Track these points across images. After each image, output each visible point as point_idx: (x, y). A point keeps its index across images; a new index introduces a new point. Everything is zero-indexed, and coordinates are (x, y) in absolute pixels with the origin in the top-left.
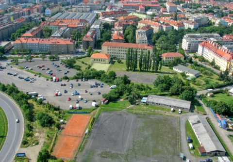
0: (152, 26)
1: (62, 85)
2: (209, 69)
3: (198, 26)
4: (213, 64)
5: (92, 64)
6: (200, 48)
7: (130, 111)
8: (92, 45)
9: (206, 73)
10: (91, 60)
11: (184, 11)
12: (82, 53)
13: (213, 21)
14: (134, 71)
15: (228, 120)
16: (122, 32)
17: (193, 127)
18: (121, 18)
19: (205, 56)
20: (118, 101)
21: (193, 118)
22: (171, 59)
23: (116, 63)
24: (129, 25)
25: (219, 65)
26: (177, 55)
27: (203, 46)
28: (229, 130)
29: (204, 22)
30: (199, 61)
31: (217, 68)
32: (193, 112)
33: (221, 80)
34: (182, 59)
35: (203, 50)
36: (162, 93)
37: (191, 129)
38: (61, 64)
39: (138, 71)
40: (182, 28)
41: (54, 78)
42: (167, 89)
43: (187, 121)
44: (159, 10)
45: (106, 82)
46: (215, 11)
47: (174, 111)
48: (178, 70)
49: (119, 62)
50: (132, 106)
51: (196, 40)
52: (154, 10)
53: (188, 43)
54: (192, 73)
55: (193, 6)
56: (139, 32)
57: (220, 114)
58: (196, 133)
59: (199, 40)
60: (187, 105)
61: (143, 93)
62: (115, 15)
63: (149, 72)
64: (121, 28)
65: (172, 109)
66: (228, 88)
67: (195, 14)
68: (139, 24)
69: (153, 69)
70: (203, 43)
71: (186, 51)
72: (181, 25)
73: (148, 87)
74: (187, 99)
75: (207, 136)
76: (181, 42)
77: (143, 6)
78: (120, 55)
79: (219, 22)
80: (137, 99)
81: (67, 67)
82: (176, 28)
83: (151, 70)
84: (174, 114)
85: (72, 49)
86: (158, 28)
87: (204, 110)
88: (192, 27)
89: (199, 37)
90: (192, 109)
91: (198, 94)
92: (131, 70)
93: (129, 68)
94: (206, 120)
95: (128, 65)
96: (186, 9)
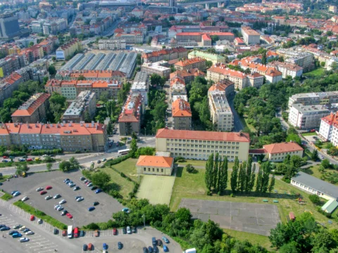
0: (230, 79)
3: (301, 72)
5: (141, 177)
8: (136, 128)
10: (139, 169)
12: (120, 147)
13: (321, 60)
16: (185, 98)
18: (179, 65)
19: (334, 141)
22: (281, 156)
23: (185, 171)
24: (193, 78)
27: (332, 123)
29: (308, 62)
38: (83, 179)
40: (279, 79)
53: (300, 116)
56: (214, 96)
62: (168, 56)
64: (182, 87)
68: (208, 73)
72: (275, 73)
78: (190, 152)
81: (94, 189)
82: (270, 79)
85: (101, 142)
86: (241, 81)
88: (293, 74)
93: (213, 188)
95: (210, 185)
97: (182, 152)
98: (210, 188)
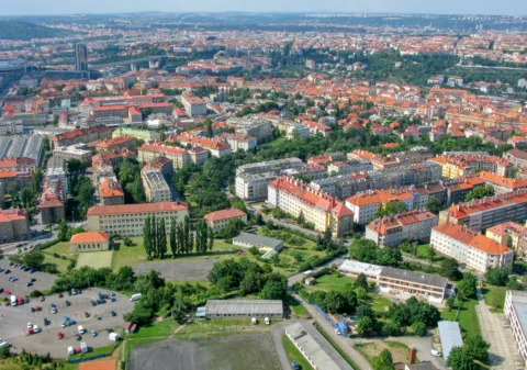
0: (167, 156)
1: (33, 310)
2: (297, 232)
3: (255, 142)
4: (301, 220)
5: (76, 256)
6: (272, 192)
7: (181, 337)
8: (61, 214)
9: (293, 242)
10: (72, 248)
11: (220, 110)
12: (45, 234)
13: (281, 128)
14: (163, 257)
15: (348, 319)
16: (115, 179)
17: (296, 344)
18: (101, 146)
19: (283, 206)
20: (155, 323)
21: (292, 329)
22: (224, 223)
23: (123, 246)
24: (121, 159)
25: (312, 221)
26: (234, 213)
27: (277, 188)
28: (353, 337)
29: (266, 131)
30: (275, 217)
31: (310, 227)
32: (289, 318)
33: (320, 250)
34: (244, 219)
35: (278, 195)
36: (229, 294)
37: (294, 346)
38: (12, 264)
39: (170, 256)
40: (227, 152)
41: (13, 298)
42: (235, 285)
43: (285, 337)
44: (169, 112)
45: (119, 289)
46: (280, 104)
47: (257, 322)
48: (242, 243)
49: (129, 244)
50: (181, 327)
51: (260, 178)
52: (160, 115)
53: (247, 185)
54: (269, 245)
55: (235, 97)
56: (148, 175)
57: (333, 313)
58: (303, 353)
59: (267, 175)
60: (276, 307)
61: (193, 299)
62: (85, 138)
63: (192, 255)
64: (109, 169)
65: (254, 320)
66: (336, 262)
67: (245, 117)
68: (140, 152)
69: (198, 249)
70: (275, 182)
71: (246, 200)
72: (222, 146)
73: (200, 287)
74: (274, 297)
75: (322, 354)
76: (233, 181)
77: (136, 108)
78: (126, 228)
79: (294, 130)
80: (187, 312)
81: (27, 270)
82: (216, 153)
83: (194, 251)
84: (258, 328)
85: (23, 229)
86: (180, 159)
87: (307, 312)
88: (245, 146)
89: (265, 170)
90: (287, 314)
91: (290, 284)
92: (155, 257)
93: (153, 254)
94: (314, 327)
95: (150, 249)
96: (225, 106)
97: (117, 229)
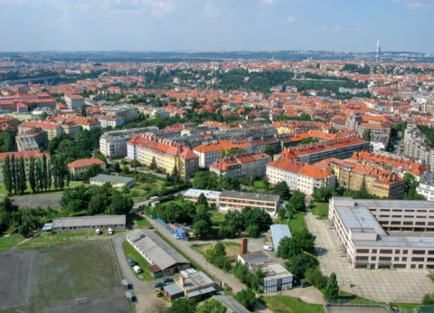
0: (44, 129)
2: (150, 175)
3: (122, 122)
4: (153, 166)
6: (130, 148)
7: (23, 248)
9: (144, 180)
11: (96, 105)
13: (145, 112)
14: (23, 194)
15: (188, 228)
17: (135, 247)
19: (139, 158)
21: (131, 236)
22: (85, 169)
25: (164, 167)
26: (94, 161)
27: (135, 144)
28: (190, 239)
29: (133, 114)
30: (132, 166)
31: (161, 171)
32: (132, 228)
33: (169, 185)
34: (104, 167)
35: (135, 150)
36: (77, 213)
37: (133, 248)
39: (29, 193)
40: (97, 126)
42: (83, 207)
43: (126, 241)
44: (53, 107)
46: (148, 101)
47: (101, 233)
48: (97, 182)
50: (27, 240)
51: (121, 138)
52: (45, 108)
53: (109, 144)
54: (121, 182)
55: (111, 97)
56: (21, 139)
57: (173, 223)
58: (141, 253)
59: (127, 137)
60: (121, 219)
61: (43, 219)
63: (50, 191)
65: (98, 230)
66: (182, 192)
67: (116, 106)
68: (20, 128)
69: (56, 185)
70: (133, 140)
71: (108, 157)
72: (94, 123)
73: (51, 210)
74: (118, 212)
75: (159, 250)
76: (98, 146)
77: (23, 103)
79: (156, 113)
80: (35, 229)
82: (87, 127)
83: (52, 188)
84: (101, 237)
86: (55, 131)
87: (149, 224)
88: (113, 124)
89: (126, 133)
90: (129, 225)
91: (136, 206)
92: (16, 194)
93: (13, 191)
94: (155, 234)
95: (10, 187)
96: (100, 103)
98: (10, 190)
